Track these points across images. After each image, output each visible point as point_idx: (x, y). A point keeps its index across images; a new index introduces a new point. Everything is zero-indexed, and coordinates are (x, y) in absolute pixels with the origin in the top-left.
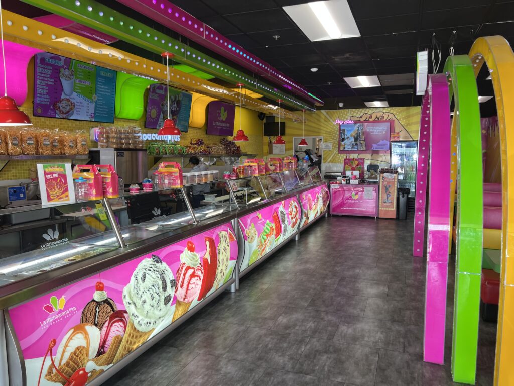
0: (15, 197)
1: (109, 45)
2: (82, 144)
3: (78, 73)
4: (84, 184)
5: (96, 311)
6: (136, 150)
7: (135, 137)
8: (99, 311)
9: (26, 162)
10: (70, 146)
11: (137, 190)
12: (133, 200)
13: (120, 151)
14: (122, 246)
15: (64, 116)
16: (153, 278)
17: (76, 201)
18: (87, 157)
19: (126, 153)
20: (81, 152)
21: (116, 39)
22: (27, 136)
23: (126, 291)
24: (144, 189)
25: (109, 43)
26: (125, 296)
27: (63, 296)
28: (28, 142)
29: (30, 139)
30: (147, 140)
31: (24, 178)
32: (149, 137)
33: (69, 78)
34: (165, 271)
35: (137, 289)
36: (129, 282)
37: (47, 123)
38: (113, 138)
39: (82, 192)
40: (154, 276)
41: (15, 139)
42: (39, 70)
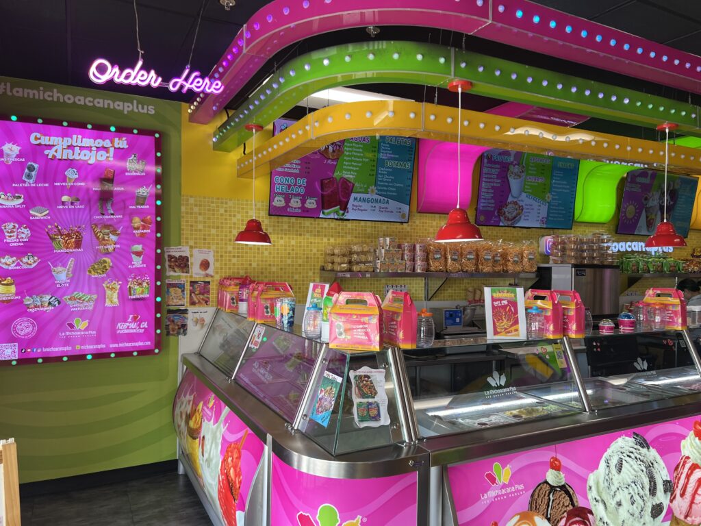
0: (450, 321)
1: (575, 127)
2: (530, 259)
3: (530, 168)
4: (539, 316)
5: (549, 499)
6: (603, 267)
7: (602, 248)
8: (553, 501)
9: (463, 280)
10: (514, 261)
11: (611, 329)
12: (605, 343)
13: (579, 268)
14: (587, 410)
15: (510, 223)
16: (635, 471)
17: (528, 338)
18: (533, 276)
19: (588, 270)
20: (528, 268)
21: (586, 117)
22: (468, 250)
23: (592, 479)
24: (621, 327)
25: (575, 124)
26: (590, 488)
27: (508, 466)
28: (468, 256)
29: (470, 253)
30: (619, 251)
31: (460, 300)
32: (622, 247)
33: (518, 175)
34: (655, 463)
35: (609, 480)
36: (596, 467)
37: (490, 233)
38: (571, 250)
39: (535, 326)
40: (636, 467)
41: (455, 254)
42: (485, 170)
